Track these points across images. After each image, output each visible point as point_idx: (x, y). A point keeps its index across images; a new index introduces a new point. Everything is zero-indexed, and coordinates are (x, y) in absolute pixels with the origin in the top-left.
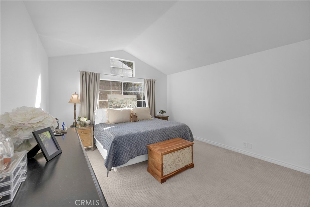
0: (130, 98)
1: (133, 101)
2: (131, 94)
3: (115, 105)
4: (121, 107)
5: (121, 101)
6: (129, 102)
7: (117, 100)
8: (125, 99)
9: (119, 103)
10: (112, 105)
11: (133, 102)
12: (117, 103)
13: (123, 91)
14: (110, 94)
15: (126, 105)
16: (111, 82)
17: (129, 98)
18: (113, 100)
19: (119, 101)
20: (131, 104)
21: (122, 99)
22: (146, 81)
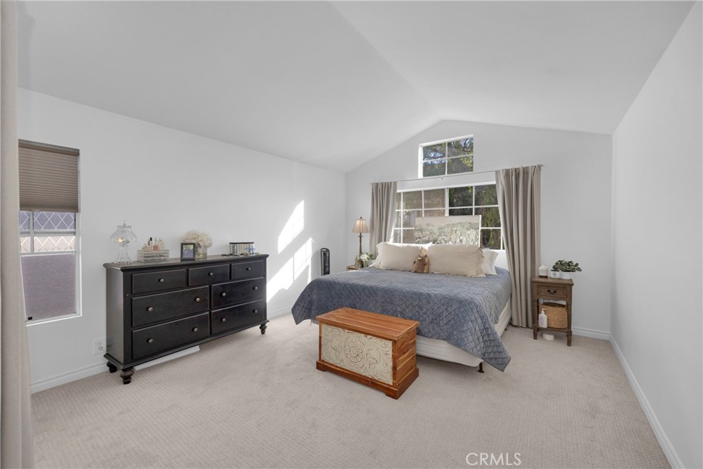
0: (462, 223)
1: (467, 229)
2: (469, 213)
3: (427, 238)
4: (439, 242)
5: (439, 229)
6: (458, 233)
7: (430, 228)
8: (448, 225)
9: (435, 234)
10: (420, 238)
11: (468, 232)
12: (431, 233)
13: (447, 208)
14: (421, 216)
15: (450, 238)
16: (423, 193)
17: (458, 223)
18: (424, 226)
19: (436, 230)
20: (461, 238)
21: (443, 225)
22: (502, 177)
